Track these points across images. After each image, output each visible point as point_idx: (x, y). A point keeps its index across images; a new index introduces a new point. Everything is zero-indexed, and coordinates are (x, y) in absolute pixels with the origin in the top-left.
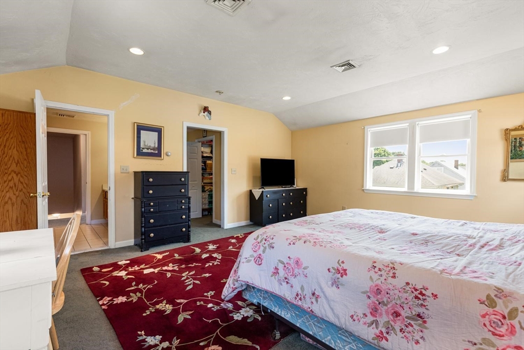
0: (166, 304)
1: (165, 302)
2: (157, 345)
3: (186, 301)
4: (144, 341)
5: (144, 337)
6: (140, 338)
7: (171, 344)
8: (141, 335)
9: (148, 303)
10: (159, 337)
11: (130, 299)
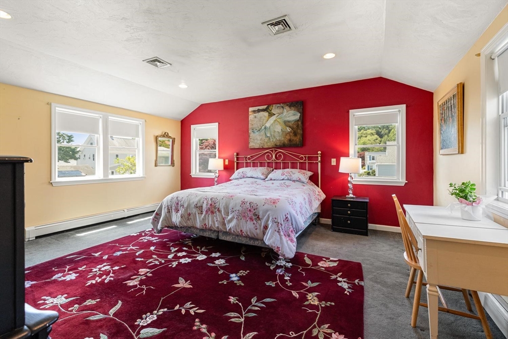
0: (308, 300)
1: (306, 303)
2: (344, 281)
3: (293, 292)
4: (349, 288)
5: (347, 290)
6: (350, 290)
7: (337, 278)
8: (348, 291)
9: (319, 313)
10: (339, 284)
11: (329, 331)
